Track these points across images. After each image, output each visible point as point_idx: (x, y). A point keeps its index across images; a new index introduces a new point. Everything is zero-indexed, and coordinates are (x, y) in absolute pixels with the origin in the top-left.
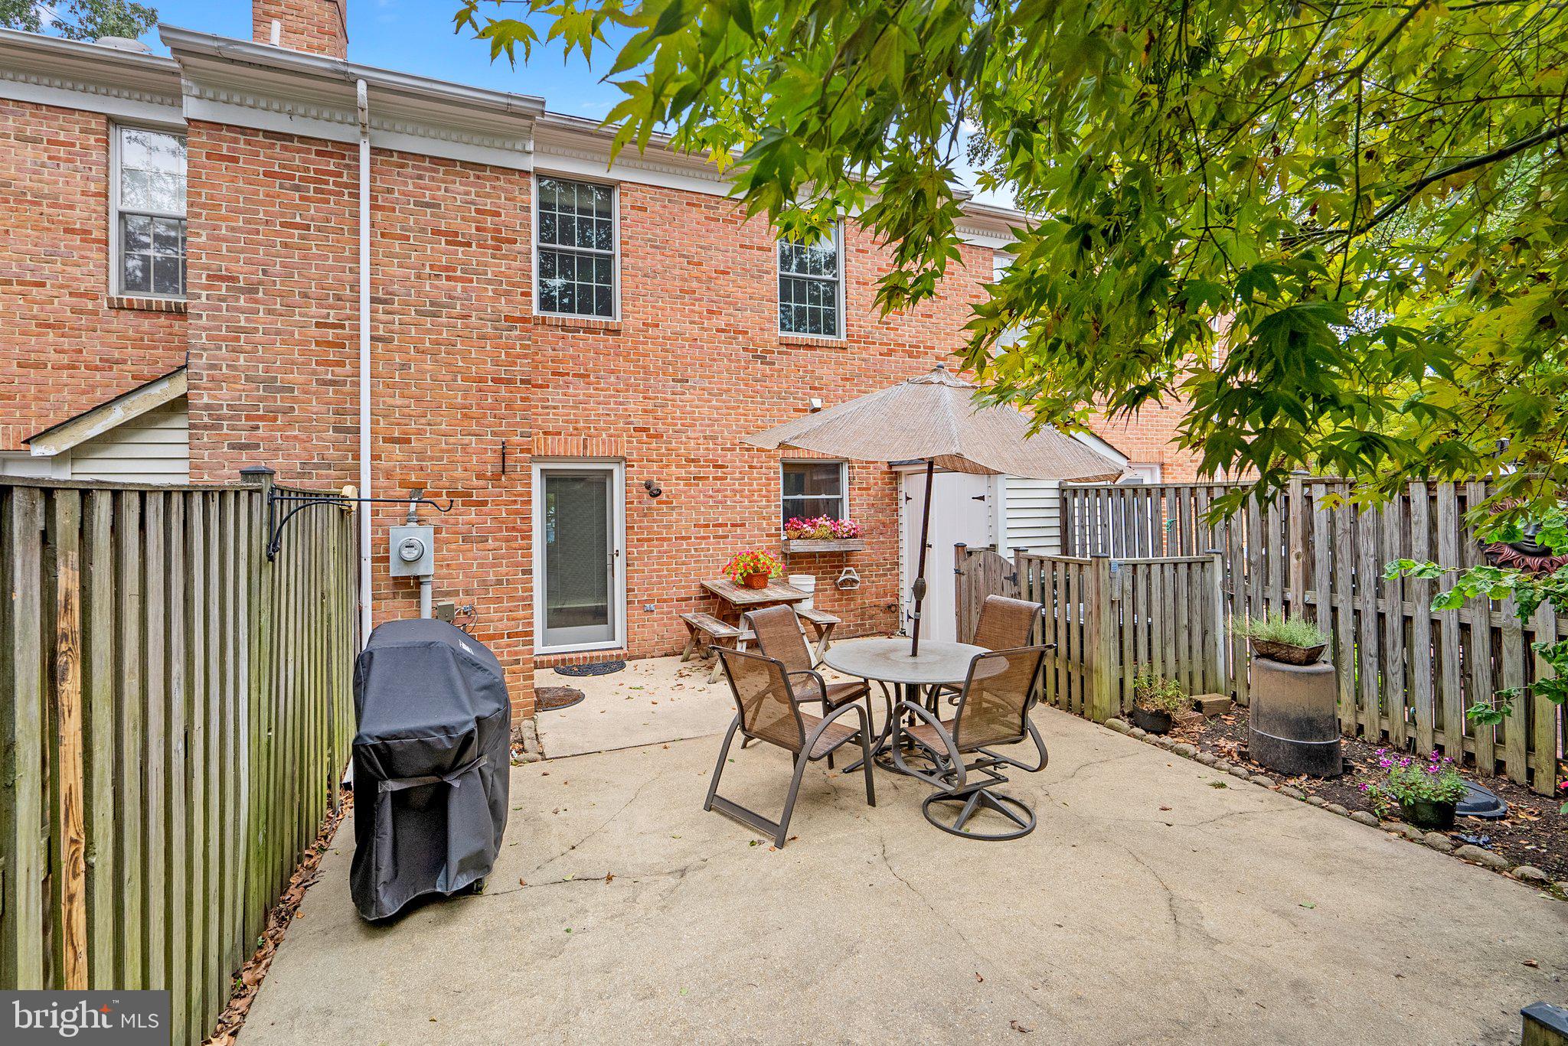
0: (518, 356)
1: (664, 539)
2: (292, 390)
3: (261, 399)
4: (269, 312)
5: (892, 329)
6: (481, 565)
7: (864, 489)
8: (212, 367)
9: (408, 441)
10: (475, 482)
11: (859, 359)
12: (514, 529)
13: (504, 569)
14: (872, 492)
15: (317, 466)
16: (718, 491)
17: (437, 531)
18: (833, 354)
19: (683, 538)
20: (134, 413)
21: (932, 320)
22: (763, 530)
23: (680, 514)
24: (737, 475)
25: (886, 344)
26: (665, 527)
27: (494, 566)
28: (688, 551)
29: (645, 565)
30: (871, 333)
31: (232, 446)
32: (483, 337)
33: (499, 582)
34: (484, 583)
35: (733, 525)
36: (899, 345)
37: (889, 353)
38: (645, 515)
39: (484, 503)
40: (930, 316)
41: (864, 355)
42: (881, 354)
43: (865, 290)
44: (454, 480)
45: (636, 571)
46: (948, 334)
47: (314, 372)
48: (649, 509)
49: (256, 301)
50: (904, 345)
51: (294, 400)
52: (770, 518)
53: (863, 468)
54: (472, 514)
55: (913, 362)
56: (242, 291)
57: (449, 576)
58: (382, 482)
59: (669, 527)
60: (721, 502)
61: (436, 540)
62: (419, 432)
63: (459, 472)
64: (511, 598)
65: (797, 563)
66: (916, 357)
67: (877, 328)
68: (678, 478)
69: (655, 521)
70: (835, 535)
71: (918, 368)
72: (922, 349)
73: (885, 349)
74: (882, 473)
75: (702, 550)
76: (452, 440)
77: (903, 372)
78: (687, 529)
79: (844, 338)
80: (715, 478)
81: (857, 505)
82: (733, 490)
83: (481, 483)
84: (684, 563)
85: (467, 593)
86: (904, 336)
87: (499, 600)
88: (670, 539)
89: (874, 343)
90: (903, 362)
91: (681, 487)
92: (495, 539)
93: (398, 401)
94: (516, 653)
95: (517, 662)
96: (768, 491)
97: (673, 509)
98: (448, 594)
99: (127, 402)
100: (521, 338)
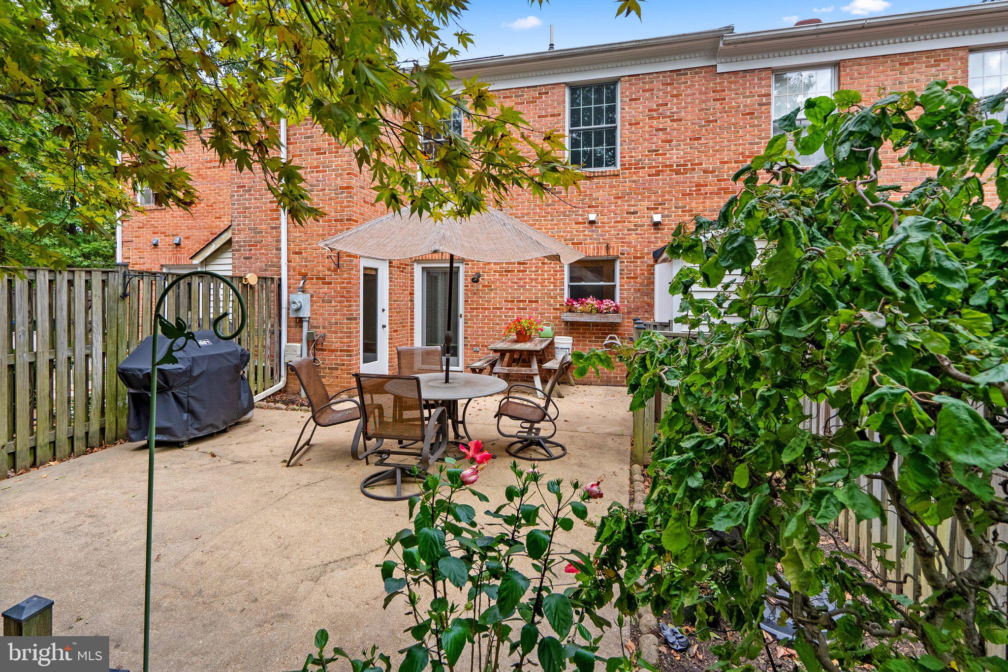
0: (346, 207)
1: (486, 309)
2: (261, 232)
3: (253, 237)
4: (255, 199)
5: (661, 154)
6: (329, 314)
7: (632, 278)
8: (239, 225)
9: (301, 253)
10: (327, 273)
11: (630, 181)
12: (343, 297)
13: (338, 317)
14: (639, 280)
15: (270, 266)
16: (521, 279)
17: (312, 296)
18: (608, 180)
19: (498, 309)
20: (218, 246)
21: (700, 142)
22: (551, 305)
23: (496, 294)
24: (534, 269)
25: (654, 167)
26: (487, 301)
27: (334, 315)
28: (501, 316)
29: (475, 323)
30: (640, 160)
31: (244, 258)
32: (330, 199)
33: (336, 323)
34: (330, 323)
35: (530, 301)
36: (667, 166)
37: (658, 174)
38: (475, 294)
39: (330, 283)
40: (700, 139)
41: (634, 178)
42: (649, 175)
43: (636, 128)
44: (319, 271)
45: (469, 327)
46: (717, 151)
47: (269, 224)
48: (477, 290)
49: (251, 195)
50: (672, 166)
51: (263, 237)
52: (556, 298)
53: (631, 262)
54: (326, 289)
55: (681, 178)
56: (247, 191)
57: (316, 319)
58: (292, 273)
59: (489, 302)
60: (522, 286)
61: (311, 301)
62: (306, 249)
63: (321, 268)
64: (341, 332)
65: (575, 329)
66: (682, 174)
67: (646, 156)
68: (495, 271)
69: (481, 297)
70: (599, 311)
71: (686, 182)
72: (689, 166)
73: (654, 171)
74: (648, 266)
75: (510, 316)
76: (318, 252)
77: (670, 187)
78: (500, 303)
79: (619, 167)
80: (518, 271)
81: (625, 290)
82: (530, 279)
83: (329, 273)
84: (497, 324)
85: (324, 327)
86: (672, 158)
87: (336, 332)
88: (489, 309)
89: (644, 168)
90: (670, 179)
91: (497, 277)
92: (335, 302)
93: (298, 234)
94: (343, 360)
95: (343, 365)
96: (555, 279)
97: (491, 290)
98: (316, 327)
99: (216, 242)
100: (347, 197)
